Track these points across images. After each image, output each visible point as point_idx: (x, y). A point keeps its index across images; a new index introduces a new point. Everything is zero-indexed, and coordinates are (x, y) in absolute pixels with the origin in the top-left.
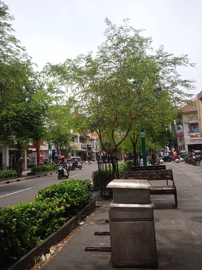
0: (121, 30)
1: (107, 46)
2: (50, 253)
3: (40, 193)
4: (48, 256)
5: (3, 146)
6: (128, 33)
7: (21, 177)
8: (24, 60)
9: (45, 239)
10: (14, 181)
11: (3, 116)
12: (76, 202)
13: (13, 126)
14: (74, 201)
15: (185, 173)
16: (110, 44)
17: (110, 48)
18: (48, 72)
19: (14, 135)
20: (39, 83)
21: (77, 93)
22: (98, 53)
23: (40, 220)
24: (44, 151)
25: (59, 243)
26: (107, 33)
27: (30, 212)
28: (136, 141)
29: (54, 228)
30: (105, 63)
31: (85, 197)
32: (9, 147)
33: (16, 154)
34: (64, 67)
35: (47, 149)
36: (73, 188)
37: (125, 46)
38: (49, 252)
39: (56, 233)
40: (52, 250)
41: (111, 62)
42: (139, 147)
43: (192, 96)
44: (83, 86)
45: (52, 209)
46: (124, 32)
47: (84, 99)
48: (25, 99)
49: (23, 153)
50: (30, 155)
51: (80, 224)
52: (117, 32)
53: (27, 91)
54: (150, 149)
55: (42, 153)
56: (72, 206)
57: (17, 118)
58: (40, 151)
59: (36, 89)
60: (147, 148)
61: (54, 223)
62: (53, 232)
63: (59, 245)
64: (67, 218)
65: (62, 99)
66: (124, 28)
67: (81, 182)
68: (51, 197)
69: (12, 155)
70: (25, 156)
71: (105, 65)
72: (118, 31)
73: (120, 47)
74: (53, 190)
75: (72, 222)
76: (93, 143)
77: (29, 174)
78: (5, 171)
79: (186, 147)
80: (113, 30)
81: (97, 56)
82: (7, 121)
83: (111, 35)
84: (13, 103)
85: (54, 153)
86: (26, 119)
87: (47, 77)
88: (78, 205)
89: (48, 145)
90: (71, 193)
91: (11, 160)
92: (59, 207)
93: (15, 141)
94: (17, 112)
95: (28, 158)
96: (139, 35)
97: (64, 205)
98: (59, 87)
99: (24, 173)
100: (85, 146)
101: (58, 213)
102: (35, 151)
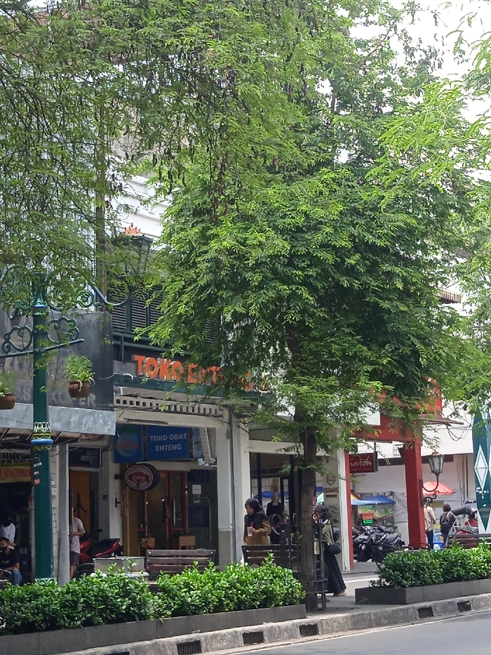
5: (220, 427)
7: (322, 612)
10: (287, 629)
11: (216, 262)
13: (274, 313)
19: (275, 366)
24: (449, 458)
35: (466, 446)
49: (327, 467)
55: (437, 474)
57: (290, 264)
58: (426, 459)
59: (395, 87)
70: (337, 489)
77: (364, 596)
82: (241, 287)
84: (268, 183)
86: (339, 266)
89: (468, 419)
93: (284, 402)
94: (294, 233)
95: (353, 499)
102: (393, 462)
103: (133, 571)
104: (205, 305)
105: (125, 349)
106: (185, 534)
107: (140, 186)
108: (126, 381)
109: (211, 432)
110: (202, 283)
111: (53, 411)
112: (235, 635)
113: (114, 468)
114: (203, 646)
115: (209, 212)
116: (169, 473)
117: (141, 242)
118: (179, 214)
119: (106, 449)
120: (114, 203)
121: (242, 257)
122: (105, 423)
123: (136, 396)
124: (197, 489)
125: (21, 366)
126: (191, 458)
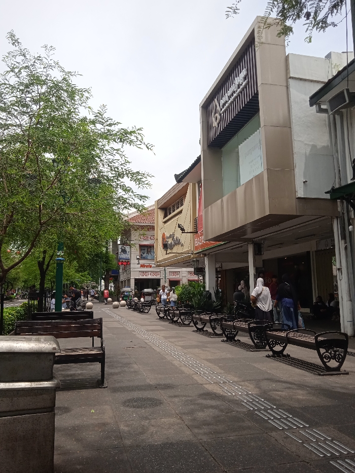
0: (37, 61)
6: (50, 72)
15: (125, 326)
28: (48, 265)
42: (52, 278)
43: (146, 199)
52: (30, 64)
54: (72, 282)
60: (67, 280)
73: (33, 91)
79: (132, 283)
80: (23, 58)
96: (70, 81)
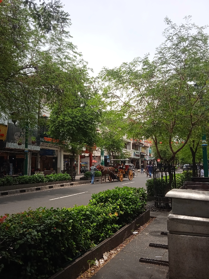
0: (181, 28)
1: (166, 47)
2: (104, 259)
3: (94, 198)
4: (102, 261)
5: (59, 150)
6: (190, 31)
7: (74, 181)
8: (81, 66)
9: (99, 243)
10: (68, 184)
11: (59, 121)
12: (130, 209)
13: (69, 131)
14: (128, 209)
16: (169, 44)
17: (170, 48)
18: (103, 77)
19: (68, 140)
20: (94, 88)
21: (132, 97)
22: (155, 54)
23: (94, 224)
24: (97, 156)
25: (112, 249)
26: (166, 33)
27: (85, 215)
28: (196, 149)
29: (107, 234)
30: (163, 64)
31: (139, 205)
32: (64, 151)
33: (70, 159)
34: (120, 71)
35: (99, 155)
36: (127, 195)
37: (186, 45)
38: (102, 258)
39: (109, 239)
40: (105, 256)
41: (170, 63)
44: (139, 90)
45: (106, 215)
46: (185, 30)
47: (139, 104)
48: (80, 105)
49: (77, 157)
50: (83, 160)
51: (133, 233)
52: (177, 31)
53: (82, 97)
55: (95, 159)
56: (126, 213)
57: (72, 123)
58: (93, 156)
59: (91, 94)
61: (107, 228)
62: (107, 238)
63: (112, 252)
64: (120, 226)
65: (117, 104)
66: (186, 26)
67: (135, 189)
68: (105, 202)
69: (66, 160)
70: (78, 161)
71: (163, 68)
72: (179, 30)
73: (181, 47)
74: (107, 195)
75: (125, 230)
76: (146, 151)
77: (81, 179)
78: (60, 174)
80: (174, 29)
81: (155, 58)
82: (63, 126)
83: (171, 34)
84: (69, 109)
85: (106, 160)
86: (80, 124)
87: (102, 82)
88: (132, 213)
89: (100, 150)
90: (125, 200)
91: (66, 164)
92: (112, 214)
93: (70, 146)
94: (72, 118)
95: (81, 163)
96: (203, 33)
97: (118, 212)
98: (114, 92)
99: (78, 177)
100: (138, 153)
101: (112, 219)
102: (87, 157)
103: (42, 174)
104: (57, 129)
105: (43, 136)
106: (51, 168)
107: (46, 108)
108: (42, 141)
109: (57, 151)
110: (56, 125)
111: (29, 146)
112: (59, 185)
113: (39, 156)
114: (53, 187)
115: (58, 113)
116: (49, 157)
117: (46, 117)
118: (53, 113)
119: (38, 153)
120: (41, 111)
121: (64, 121)
122: (38, 148)
123: (44, 144)
124: (54, 160)
125: (23, 138)
126: (53, 155)
